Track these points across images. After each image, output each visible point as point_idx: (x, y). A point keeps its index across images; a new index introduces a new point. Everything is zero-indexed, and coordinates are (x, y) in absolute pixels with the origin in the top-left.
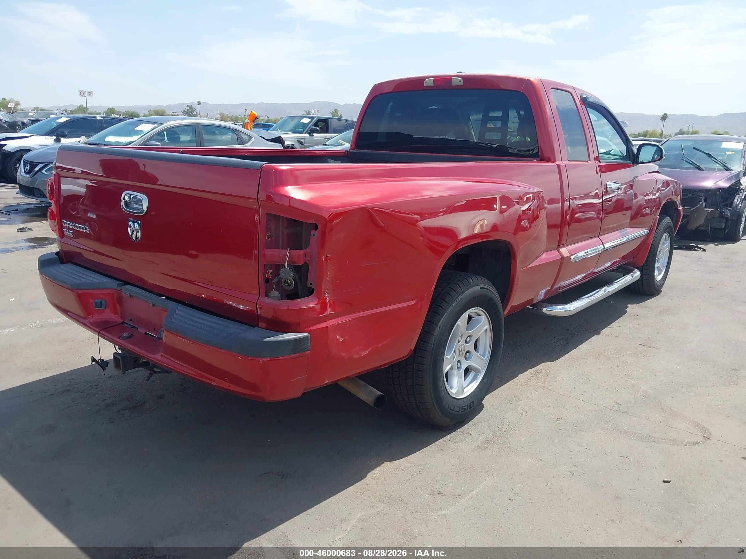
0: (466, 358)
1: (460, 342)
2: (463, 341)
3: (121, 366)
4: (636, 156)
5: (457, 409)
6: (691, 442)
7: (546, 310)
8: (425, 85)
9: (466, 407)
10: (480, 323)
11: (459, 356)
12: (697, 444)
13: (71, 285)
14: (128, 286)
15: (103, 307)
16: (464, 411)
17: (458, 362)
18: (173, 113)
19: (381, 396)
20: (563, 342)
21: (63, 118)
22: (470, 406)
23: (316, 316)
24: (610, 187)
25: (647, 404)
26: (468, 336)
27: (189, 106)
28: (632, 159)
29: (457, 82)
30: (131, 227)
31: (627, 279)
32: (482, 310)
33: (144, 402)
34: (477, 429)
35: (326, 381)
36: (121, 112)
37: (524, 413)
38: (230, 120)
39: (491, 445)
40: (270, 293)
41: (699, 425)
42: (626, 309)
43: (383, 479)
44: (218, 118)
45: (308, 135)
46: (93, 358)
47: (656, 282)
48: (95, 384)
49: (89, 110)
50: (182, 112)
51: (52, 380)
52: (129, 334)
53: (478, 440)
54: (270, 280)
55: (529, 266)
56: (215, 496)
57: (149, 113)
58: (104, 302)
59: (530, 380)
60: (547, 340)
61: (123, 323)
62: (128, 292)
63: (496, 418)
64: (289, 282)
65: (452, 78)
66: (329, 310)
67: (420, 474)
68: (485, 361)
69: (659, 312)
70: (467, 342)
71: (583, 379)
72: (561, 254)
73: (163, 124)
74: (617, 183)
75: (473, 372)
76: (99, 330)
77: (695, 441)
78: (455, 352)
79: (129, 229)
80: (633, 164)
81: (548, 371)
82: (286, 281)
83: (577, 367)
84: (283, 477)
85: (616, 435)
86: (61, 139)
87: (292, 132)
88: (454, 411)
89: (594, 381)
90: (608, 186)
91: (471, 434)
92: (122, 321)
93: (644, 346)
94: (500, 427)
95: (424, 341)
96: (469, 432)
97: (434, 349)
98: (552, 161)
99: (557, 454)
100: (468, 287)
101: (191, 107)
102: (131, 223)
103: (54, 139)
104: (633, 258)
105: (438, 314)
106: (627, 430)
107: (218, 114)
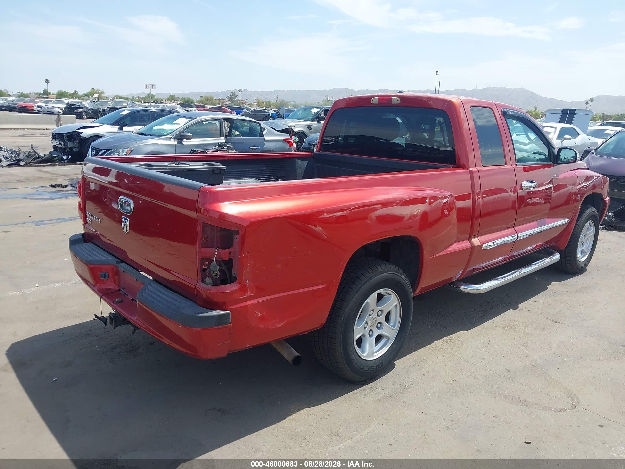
0: (377, 327)
1: (371, 315)
2: (374, 315)
3: (113, 323)
4: (556, 157)
5: (366, 368)
6: (559, 408)
7: (463, 288)
8: (372, 102)
9: (375, 367)
10: (390, 300)
11: (371, 326)
12: (563, 410)
13: (85, 261)
14: (123, 264)
15: (107, 277)
16: (373, 370)
17: (370, 330)
18: (220, 98)
19: (299, 356)
20: (481, 314)
21: (126, 111)
22: (379, 366)
23: (238, 298)
24: (525, 186)
25: (533, 373)
26: (380, 311)
27: (233, 93)
28: (553, 160)
29: (396, 100)
30: (123, 222)
31: (547, 262)
32: (390, 291)
33: (139, 347)
34: (383, 385)
35: (247, 345)
36: (179, 98)
37: (426, 374)
38: (265, 104)
39: (390, 399)
40: (205, 279)
41: (572, 394)
42: (548, 287)
43: (296, 421)
44: (255, 103)
45: (316, 122)
46: (96, 315)
47: (579, 262)
48: (108, 330)
49: (156, 97)
50: (226, 98)
51: (79, 326)
52: (120, 300)
53: (381, 394)
54: (206, 269)
55: (437, 255)
56: (170, 424)
57: (201, 98)
58: (107, 274)
59: (440, 346)
60: (468, 311)
61: (119, 290)
62: (122, 269)
63: (402, 377)
64: (216, 273)
65: (392, 97)
66: (249, 293)
67: (327, 418)
68: (396, 330)
69: (576, 290)
70: (378, 315)
71: (486, 347)
72: (472, 244)
73: (195, 119)
74: (534, 182)
75: (385, 339)
76: (101, 295)
77: (562, 408)
78: (367, 323)
79: (122, 223)
80: (553, 164)
81: (459, 339)
82: (214, 272)
83: (484, 336)
84: (223, 413)
85: (497, 397)
86: (123, 128)
87: (304, 120)
88: (364, 370)
89: (495, 350)
90: (523, 185)
91: (377, 389)
92: (119, 289)
93: (550, 320)
94: (403, 384)
95: (336, 315)
96: (376, 387)
97: (344, 321)
98: (466, 168)
99: (441, 411)
100: (376, 273)
101: (234, 94)
102: (123, 219)
103: (118, 128)
104: (556, 242)
105: (348, 294)
106: (507, 394)
107: (255, 99)
